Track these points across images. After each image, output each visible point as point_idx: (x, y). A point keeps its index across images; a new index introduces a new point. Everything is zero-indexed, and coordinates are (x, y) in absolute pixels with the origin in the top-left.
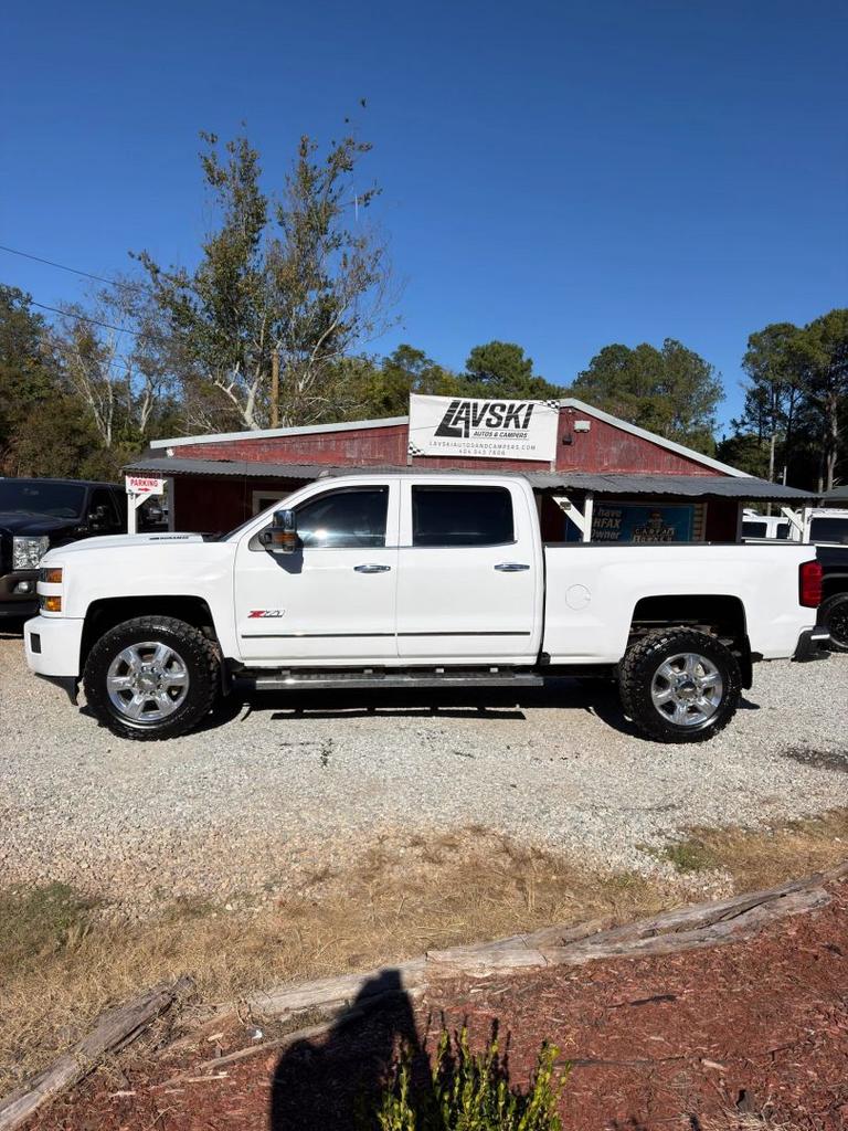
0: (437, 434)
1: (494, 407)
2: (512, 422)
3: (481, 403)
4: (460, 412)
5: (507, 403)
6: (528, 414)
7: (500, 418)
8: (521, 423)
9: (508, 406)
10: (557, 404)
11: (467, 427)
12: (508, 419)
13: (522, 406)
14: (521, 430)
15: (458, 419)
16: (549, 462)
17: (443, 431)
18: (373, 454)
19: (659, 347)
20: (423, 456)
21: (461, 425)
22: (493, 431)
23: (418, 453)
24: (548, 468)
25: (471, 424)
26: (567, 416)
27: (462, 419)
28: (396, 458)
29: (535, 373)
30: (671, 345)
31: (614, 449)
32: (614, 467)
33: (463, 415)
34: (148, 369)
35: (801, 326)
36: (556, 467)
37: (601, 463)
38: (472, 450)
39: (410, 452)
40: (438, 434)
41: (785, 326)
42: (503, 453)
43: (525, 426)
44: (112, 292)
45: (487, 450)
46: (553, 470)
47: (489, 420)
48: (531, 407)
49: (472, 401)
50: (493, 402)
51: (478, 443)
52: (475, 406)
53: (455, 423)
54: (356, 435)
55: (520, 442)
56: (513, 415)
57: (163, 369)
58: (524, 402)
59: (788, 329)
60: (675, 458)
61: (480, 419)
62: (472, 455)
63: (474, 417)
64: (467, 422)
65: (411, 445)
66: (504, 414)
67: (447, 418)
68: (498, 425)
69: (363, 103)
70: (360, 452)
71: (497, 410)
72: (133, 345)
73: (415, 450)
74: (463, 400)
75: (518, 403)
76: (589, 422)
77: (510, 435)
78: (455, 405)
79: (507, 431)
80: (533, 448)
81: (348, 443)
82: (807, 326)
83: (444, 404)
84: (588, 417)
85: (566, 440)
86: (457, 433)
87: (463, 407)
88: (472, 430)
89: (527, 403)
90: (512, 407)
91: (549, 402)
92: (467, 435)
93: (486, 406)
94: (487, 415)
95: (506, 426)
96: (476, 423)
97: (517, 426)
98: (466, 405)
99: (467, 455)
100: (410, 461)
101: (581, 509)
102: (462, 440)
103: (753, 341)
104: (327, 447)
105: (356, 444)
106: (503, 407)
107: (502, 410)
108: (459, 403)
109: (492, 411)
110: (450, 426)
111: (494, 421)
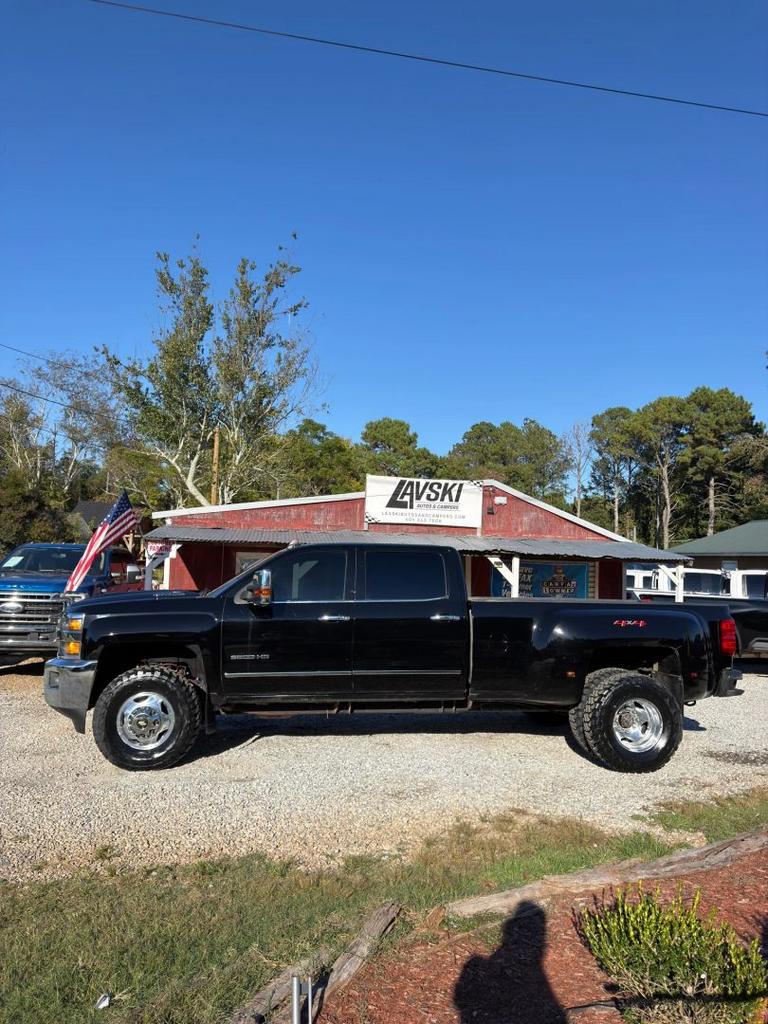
0: (388, 506)
1: (433, 484)
2: (447, 497)
3: (423, 482)
4: (406, 489)
5: (443, 482)
6: (459, 491)
7: (437, 494)
8: (454, 497)
9: (443, 485)
10: (481, 483)
11: (411, 501)
12: (443, 495)
13: (455, 484)
14: (454, 503)
15: (405, 494)
16: (475, 528)
17: (393, 503)
18: (336, 521)
19: (519, 425)
20: (376, 523)
21: (407, 498)
22: (432, 503)
23: (373, 521)
24: (475, 533)
25: (414, 499)
26: (489, 493)
27: (408, 494)
28: (355, 525)
29: (420, 445)
30: (529, 423)
31: (525, 519)
32: (526, 532)
33: (409, 491)
34: (76, 436)
35: (634, 410)
36: (482, 533)
37: (516, 529)
38: (416, 519)
39: (366, 520)
41: (621, 409)
42: (440, 521)
43: (457, 500)
44: (46, 369)
45: (428, 519)
46: (479, 534)
47: (429, 496)
48: (461, 485)
49: (415, 480)
50: (431, 481)
51: (422, 512)
52: (418, 484)
53: (402, 497)
54: (322, 506)
55: (453, 513)
56: (447, 491)
57: (89, 437)
58: (455, 482)
59: (624, 413)
60: (572, 526)
61: (422, 494)
62: (416, 522)
63: (417, 493)
64: (411, 494)
65: (367, 515)
66: (440, 491)
67: (396, 494)
68: (436, 499)
69: (295, 236)
70: (326, 520)
71: (435, 487)
72: (61, 416)
73: (370, 518)
74: (408, 480)
75: (451, 482)
76: (505, 498)
77: (445, 507)
78: (402, 483)
79: (443, 504)
80: (464, 517)
81: (315, 513)
82: (638, 410)
83: (393, 482)
84: (504, 494)
85: (489, 511)
86: (403, 505)
87: (408, 485)
88: (416, 503)
89: (459, 482)
90: (447, 485)
91: (475, 482)
92: (411, 507)
93: (427, 484)
94: (427, 491)
95: (442, 500)
96: (418, 498)
97: (451, 500)
98: (411, 483)
99: (412, 522)
100: (366, 527)
101: (510, 567)
102: (408, 510)
103: (596, 421)
104: (299, 516)
105: (322, 514)
106: (440, 486)
107: (440, 487)
108: (405, 481)
109: (431, 489)
110: (398, 499)
111: (433, 496)
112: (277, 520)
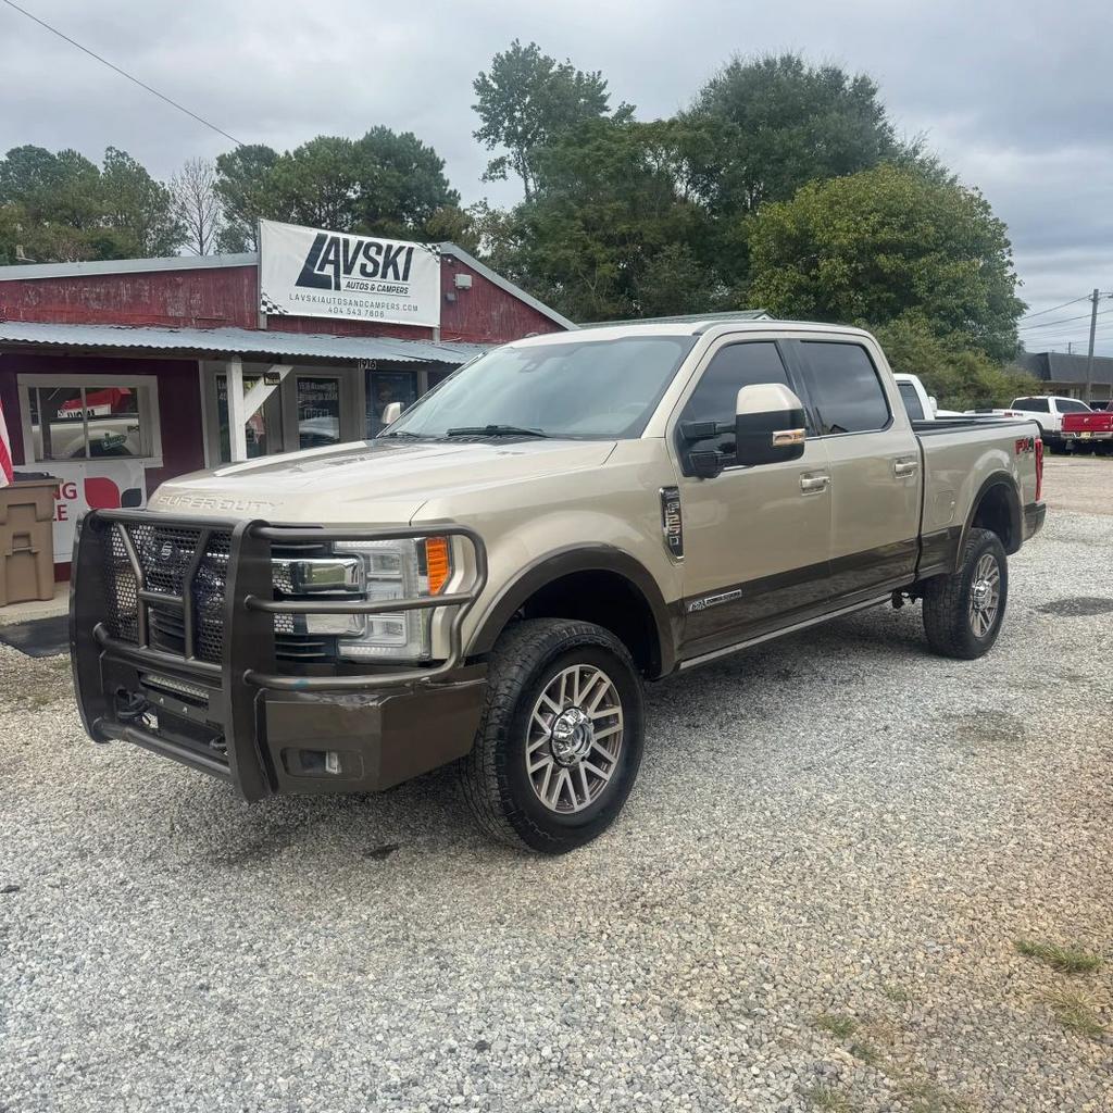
0: (298, 284)
1: (369, 245)
2: (390, 270)
3: (354, 239)
4: (328, 252)
5: (384, 242)
6: (408, 261)
7: (376, 264)
8: (401, 273)
9: (385, 248)
10: (439, 250)
11: (337, 275)
12: (386, 267)
13: (401, 248)
14: (400, 283)
15: (326, 261)
16: (431, 329)
17: (308, 279)
18: (208, 309)
20: (282, 316)
21: (329, 270)
22: (368, 281)
23: (275, 312)
24: (432, 337)
25: (342, 272)
26: (450, 266)
27: (331, 262)
28: (241, 318)
31: (494, 313)
32: (497, 337)
33: (331, 257)
36: (440, 336)
37: (484, 331)
38: (345, 309)
39: (263, 308)
40: (300, 283)
42: (382, 314)
43: (405, 278)
45: (363, 310)
46: (437, 339)
47: (363, 267)
48: (410, 251)
49: (341, 236)
50: (367, 240)
51: (351, 300)
52: (346, 242)
53: (321, 268)
55: (401, 301)
56: (390, 262)
58: (403, 243)
61: (353, 263)
62: (345, 317)
63: (346, 260)
64: (336, 263)
65: (265, 298)
66: (380, 259)
67: (311, 260)
68: (374, 274)
70: (190, 307)
71: (373, 252)
73: (270, 305)
74: (330, 234)
75: (396, 244)
76: (469, 277)
77: (389, 289)
78: (320, 240)
79: (385, 283)
80: (416, 309)
81: (168, 294)
83: (307, 237)
84: (468, 270)
85: (449, 300)
86: (324, 283)
87: (330, 245)
88: (343, 279)
89: (407, 245)
90: (390, 247)
91: (429, 246)
92: (338, 287)
93: (360, 244)
94: (361, 259)
95: (384, 276)
96: (348, 270)
97: (397, 277)
98: (335, 241)
99: (339, 316)
100: (263, 323)
102: (332, 293)
103: (224, 164)
104: (136, 297)
105: (181, 294)
106: (379, 248)
107: (378, 253)
108: (325, 237)
109: (366, 254)
110: (316, 272)
111: (370, 268)
112: (95, 305)
